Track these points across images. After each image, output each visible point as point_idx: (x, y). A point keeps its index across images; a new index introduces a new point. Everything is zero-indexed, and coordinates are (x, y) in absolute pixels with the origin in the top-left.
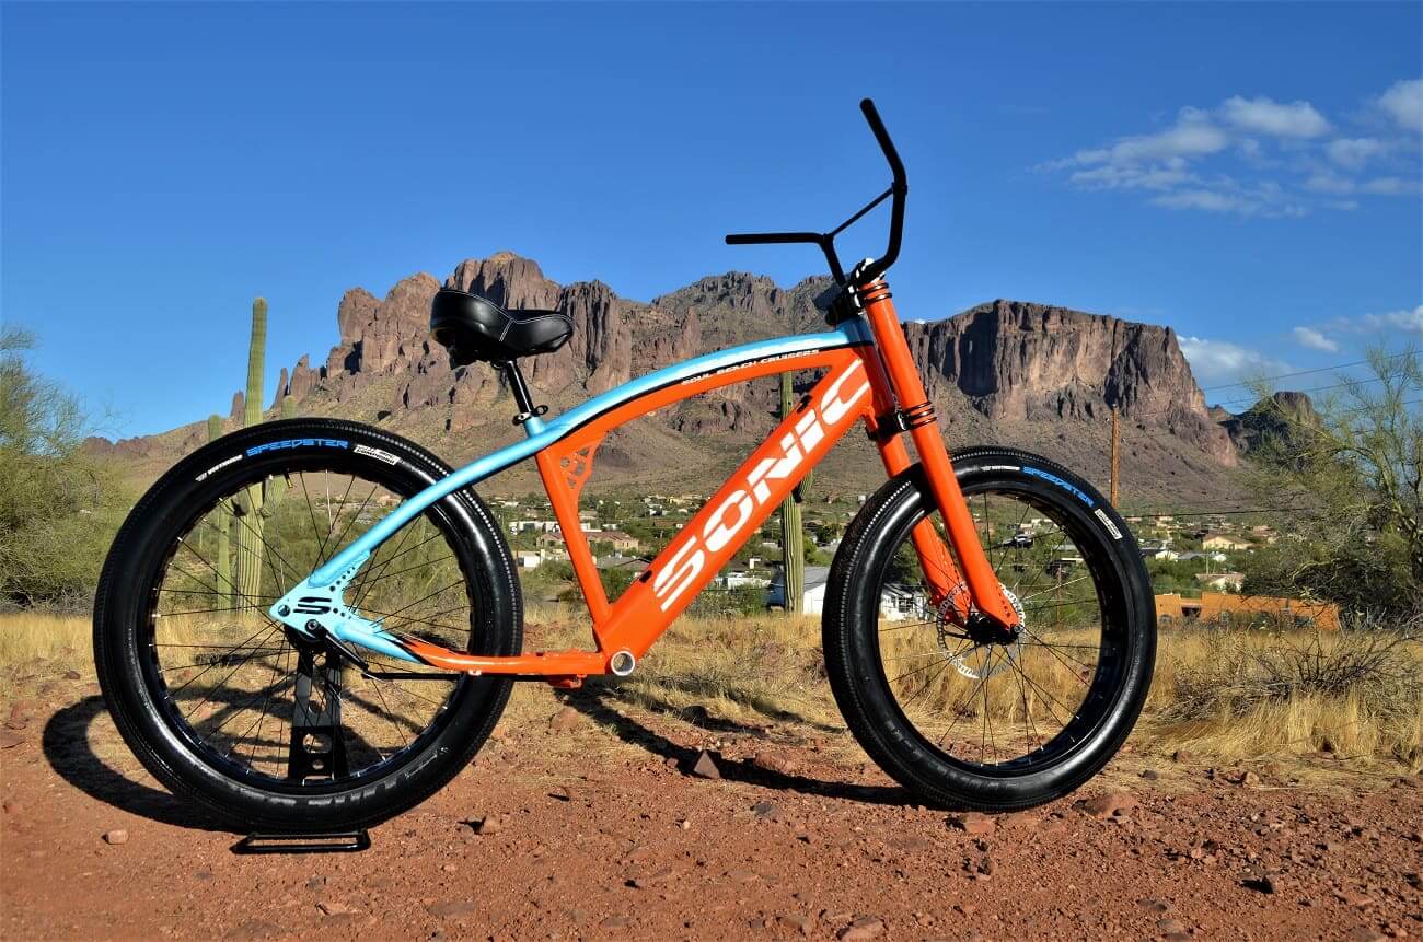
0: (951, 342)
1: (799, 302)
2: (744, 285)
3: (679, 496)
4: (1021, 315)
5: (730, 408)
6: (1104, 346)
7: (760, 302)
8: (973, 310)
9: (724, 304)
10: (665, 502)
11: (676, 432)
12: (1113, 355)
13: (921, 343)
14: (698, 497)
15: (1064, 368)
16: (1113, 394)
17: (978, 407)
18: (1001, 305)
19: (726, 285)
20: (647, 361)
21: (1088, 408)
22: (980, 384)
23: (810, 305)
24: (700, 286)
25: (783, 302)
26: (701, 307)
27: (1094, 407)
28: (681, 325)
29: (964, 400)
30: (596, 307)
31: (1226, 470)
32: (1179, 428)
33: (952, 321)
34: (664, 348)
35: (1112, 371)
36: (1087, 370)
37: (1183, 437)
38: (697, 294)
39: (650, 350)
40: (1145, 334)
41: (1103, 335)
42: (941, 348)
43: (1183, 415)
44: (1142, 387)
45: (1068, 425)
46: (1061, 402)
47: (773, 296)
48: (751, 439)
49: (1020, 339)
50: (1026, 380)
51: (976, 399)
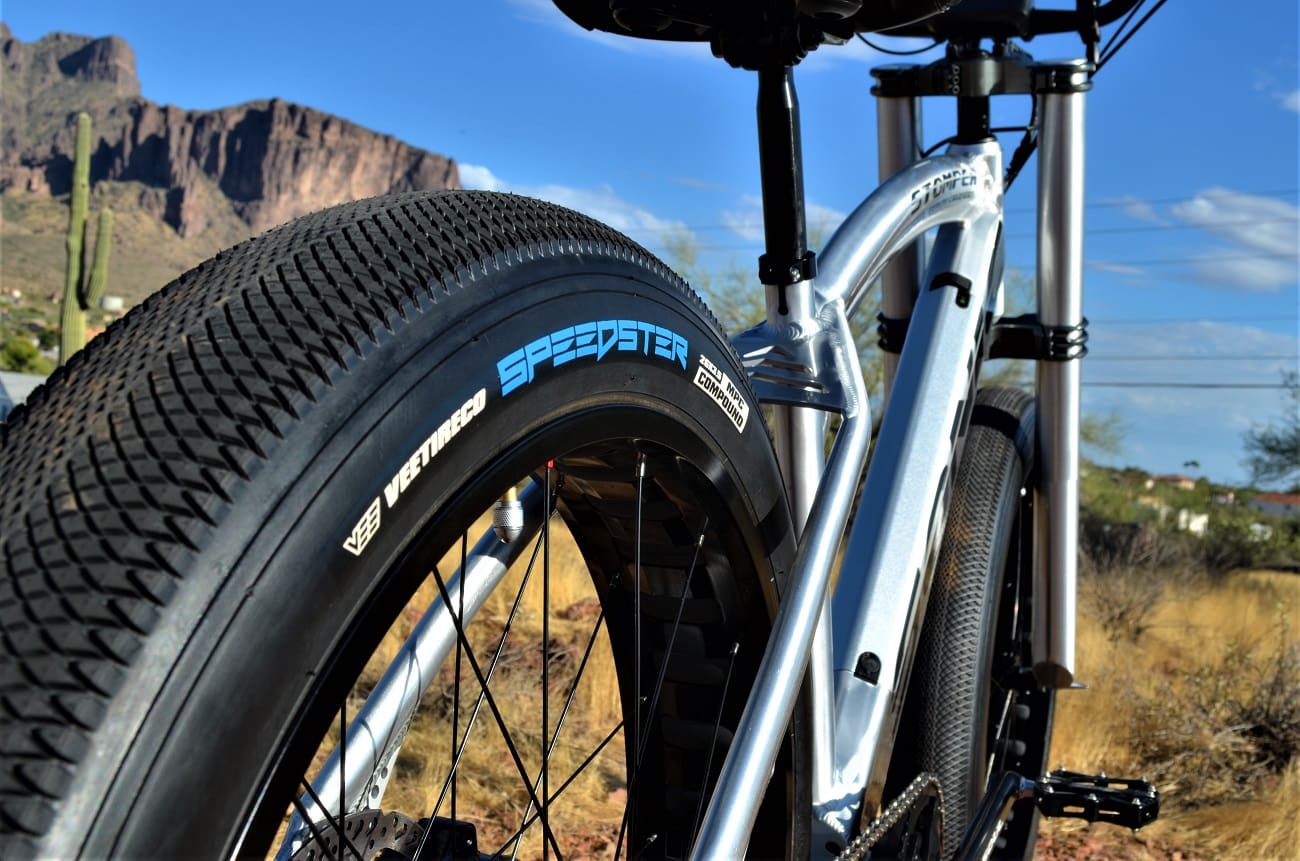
0: (215, 138)
1: (40, 60)
4: (298, 119)
6: (384, 168)
8: (246, 105)
12: (392, 178)
13: (183, 131)
15: (339, 184)
17: (240, 213)
18: (278, 105)
22: (245, 188)
23: (54, 67)
25: (20, 56)
29: (224, 203)
33: (221, 113)
36: (364, 183)
40: (427, 162)
41: (383, 156)
42: (204, 141)
47: (7, 48)
49: (294, 145)
50: (296, 192)
51: (239, 205)
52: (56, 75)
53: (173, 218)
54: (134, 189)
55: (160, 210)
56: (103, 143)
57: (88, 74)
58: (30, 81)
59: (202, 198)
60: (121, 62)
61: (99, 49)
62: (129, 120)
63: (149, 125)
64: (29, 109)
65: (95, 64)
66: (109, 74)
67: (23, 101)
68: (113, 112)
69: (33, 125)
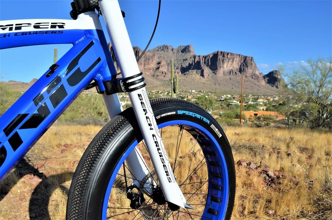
0: (208, 59)
1: (178, 51)
2: (167, 47)
3: (153, 90)
4: (223, 54)
5: (164, 73)
6: (239, 61)
7: (170, 51)
8: (213, 53)
9: (163, 51)
10: (151, 92)
11: (153, 77)
12: (241, 62)
13: (203, 59)
14: (157, 91)
15: (231, 65)
16: (240, 71)
17: (214, 73)
18: (219, 52)
19: (163, 47)
20: (147, 63)
21: (236, 73)
22: (214, 68)
23: (180, 52)
24: (158, 47)
25: (175, 51)
26: (158, 52)
27: (237, 73)
28: (154, 55)
29: (211, 71)
30: (137, 52)
31: (263, 86)
32: (254, 77)
33: (209, 55)
34: (151, 60)
35: (241, 66)
36: (236, 65)
37: (254, 79)
38: (157, 49)
39: (147, 61)
40: (247, 58)
41: (239, 58)
42: (206, 61)
43: (255, 75)
44: (247, 69)
45: (232, 76)
46: (230, 72)
47: (173, 50)
48: (168, 79)
49: (222, 59)
50: (223, 67)
51: (214, 71)
52: (181, 53)
53: (202, 75)
54: (195, 71)
55: (200, 74)
56: (189, 63)
57: (186, 52)
58: (177, 55)
59: (207, 71)
60: (191, 49)
61: (187, 47)
62: (193, 59)
63: (197, 59)
64: (177, 60)
65: (187, 50)
66: (189, 51)
67: (176, 58)
68: (190, 58)
69: (178, 62)
